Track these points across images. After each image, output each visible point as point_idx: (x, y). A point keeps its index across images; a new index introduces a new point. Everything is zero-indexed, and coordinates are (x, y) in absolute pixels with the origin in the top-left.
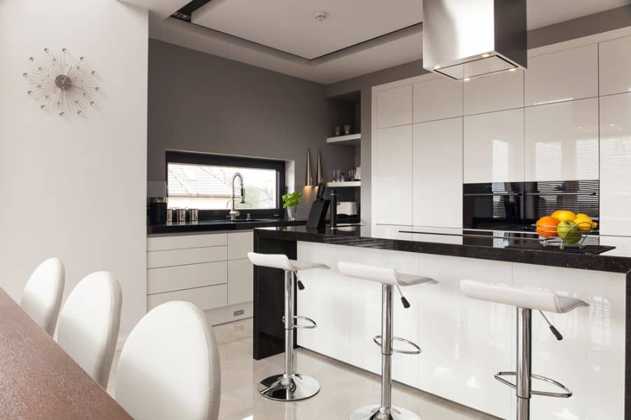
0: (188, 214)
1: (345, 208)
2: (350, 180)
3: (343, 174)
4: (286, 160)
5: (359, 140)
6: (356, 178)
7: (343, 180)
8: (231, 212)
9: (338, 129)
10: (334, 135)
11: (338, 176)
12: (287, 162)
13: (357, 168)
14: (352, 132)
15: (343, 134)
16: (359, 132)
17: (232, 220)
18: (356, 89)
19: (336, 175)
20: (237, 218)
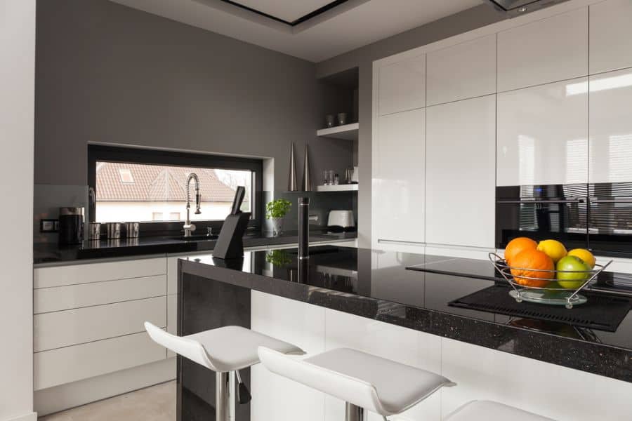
0: (125, 229)
1: (340, 218)
2: (346, 183)
3: (337, 175)
4: (264, 157)
5: (357, 131)
6: (353, 180)
7: (336, 182)
8: (185, 226)
9: (330, 119)
10: (326, 126)
11: (331, 177)
12: (266, 160)
13: (355, 168)
14: (348, 122)
15: (336, 124)
16: (356, 121)
17: (186, 236)
18: (353, 66)
19: (329, 176)
20: (192, 233)
